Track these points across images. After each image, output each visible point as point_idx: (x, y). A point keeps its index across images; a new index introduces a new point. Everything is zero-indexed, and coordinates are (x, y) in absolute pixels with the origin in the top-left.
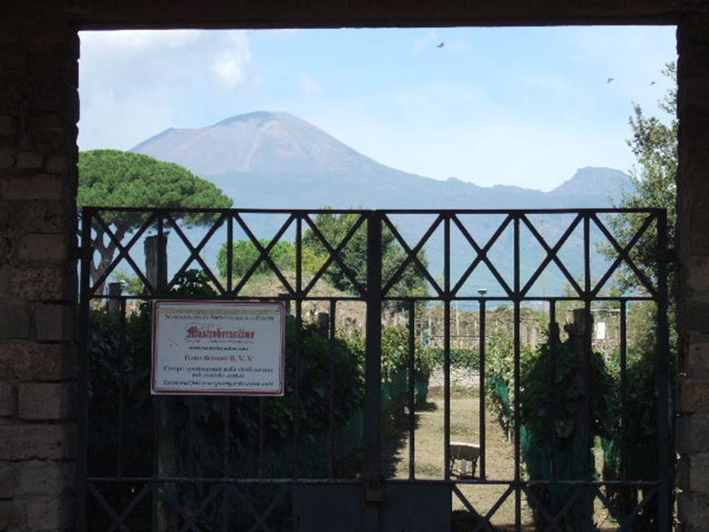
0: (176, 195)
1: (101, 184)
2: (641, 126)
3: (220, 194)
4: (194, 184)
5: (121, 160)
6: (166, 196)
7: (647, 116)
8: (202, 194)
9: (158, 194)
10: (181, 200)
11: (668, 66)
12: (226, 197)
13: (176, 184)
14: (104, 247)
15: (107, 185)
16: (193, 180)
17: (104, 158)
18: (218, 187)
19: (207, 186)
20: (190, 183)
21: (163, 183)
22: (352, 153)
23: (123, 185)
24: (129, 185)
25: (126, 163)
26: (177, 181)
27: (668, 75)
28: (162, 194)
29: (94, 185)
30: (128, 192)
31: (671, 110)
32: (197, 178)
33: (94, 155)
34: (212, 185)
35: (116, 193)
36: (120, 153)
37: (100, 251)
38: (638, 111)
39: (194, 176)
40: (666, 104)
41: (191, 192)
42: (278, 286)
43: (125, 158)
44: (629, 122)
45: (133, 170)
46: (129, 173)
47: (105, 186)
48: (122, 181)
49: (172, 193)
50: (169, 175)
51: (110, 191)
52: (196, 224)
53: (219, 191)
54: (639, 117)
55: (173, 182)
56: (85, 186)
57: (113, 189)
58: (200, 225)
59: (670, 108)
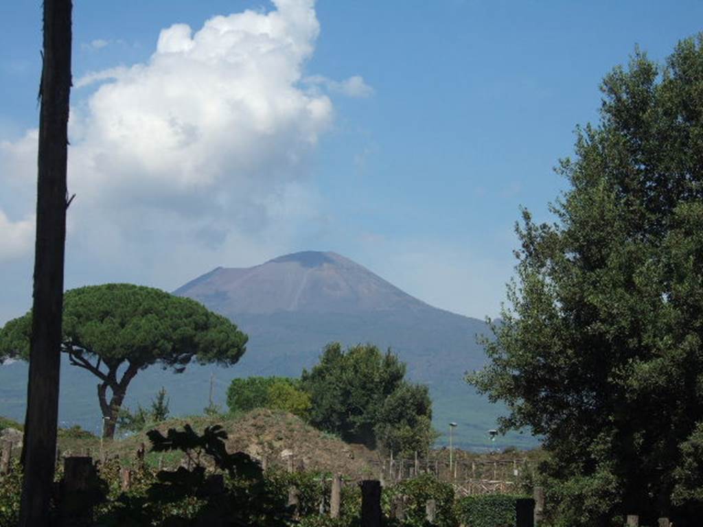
0: (189, 330)
1: (112, 319)
2: (529, 234)
3: (235, 329)
4: (208, 319)
5: (134, 294)
6: (178, 331)
7: (537, 221)
8: (216, 330)
9: (170, 330)
10: (195, 336)
11: (562, 163)
12: (241, 333)
13: (190, 319)
14: (116, 383)
15: (119, 320)
16: (207, 314)
17: (116, 292)
18: (233, 322)
19: (221, 321)
20: (204, 318)
21: (176, 317)
22: (400, 293)
23: (135, 320)
24: (141, 320)
25: (140, 298)
26: (191, 316)
27: (563, 172)
28: (175, 329)
29: (106, 319)
30: (141, 327)
31: (564, 215)
32: (212, 313)
33: (107, 289)
34: (227, 320)
35: (129, 327)
36: (134, 286)
37: (112, 387)
38: (527, 216)
39: (209, 311)
40: (558, 207)
41: (205, 327)
42: (250, 423)
43: (139, 292)
44: (515, 229)
45: (145, 305)
46: (141, 307)
47: (117, 320)
48: (135, 315)
49: (186, 328)
50: (182, 310)
51: (122, 325)
52: (210, 360)
53: (235, 327)
54: (527, 224)
55: (186, 317)
56: (96, 320)
57: (126, 323)
58: (213, 362)
59: (563, 211)
